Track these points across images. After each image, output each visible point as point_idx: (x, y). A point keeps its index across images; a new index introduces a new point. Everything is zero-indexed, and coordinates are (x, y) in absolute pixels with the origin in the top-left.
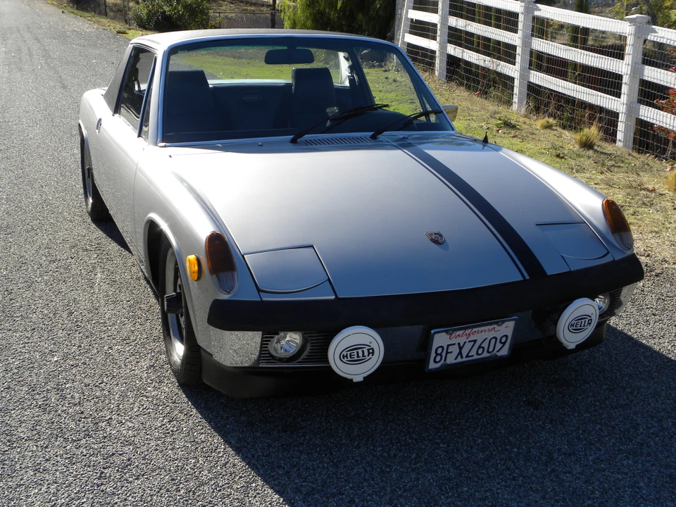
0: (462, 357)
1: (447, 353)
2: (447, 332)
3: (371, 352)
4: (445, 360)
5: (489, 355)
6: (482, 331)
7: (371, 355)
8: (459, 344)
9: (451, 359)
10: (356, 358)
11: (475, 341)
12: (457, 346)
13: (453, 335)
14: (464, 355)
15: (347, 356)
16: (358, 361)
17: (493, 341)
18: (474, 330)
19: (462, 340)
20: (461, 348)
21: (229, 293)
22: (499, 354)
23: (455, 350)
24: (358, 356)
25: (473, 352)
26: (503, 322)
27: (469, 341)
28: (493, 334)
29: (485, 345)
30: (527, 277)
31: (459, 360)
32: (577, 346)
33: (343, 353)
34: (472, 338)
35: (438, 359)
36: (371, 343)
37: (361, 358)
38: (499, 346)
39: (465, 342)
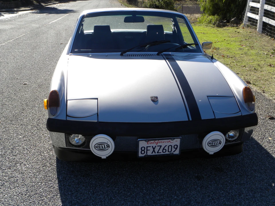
0: (155, 153)
1: (147, 150)
2: (145, 141)
3: (108, 146)
4: (147, 153)
5: (169, 153)
6: (164, 142)
7: (108, 147)
8: (153, 147)
9: (150, 153)
10: (101, 148)
11: (161, 146)
12: (151, 147)
13: (149, 143)
14: (156, 152)
15: (97, 147)
16: (103, 150)
17: (170, 147)
18: (159, 141)
19: (154, 145)
20: (154, 149)
21: (54, 116)
22: (175, 153)
23: (151, 149)
24: (102, 148)
25: (161, 151)
26: (174, 139)
27: (158, 146)
28: (169, 144)
29: (166, 148)
30: (191, 119)
31: (154, 154)
32: (214, 153)
33: (96, 145)
34: (159, 144)
35: (143, 152)
36: (108, 142)
37: (104, 148)
38: (173, 149)
39: (156, 146)
